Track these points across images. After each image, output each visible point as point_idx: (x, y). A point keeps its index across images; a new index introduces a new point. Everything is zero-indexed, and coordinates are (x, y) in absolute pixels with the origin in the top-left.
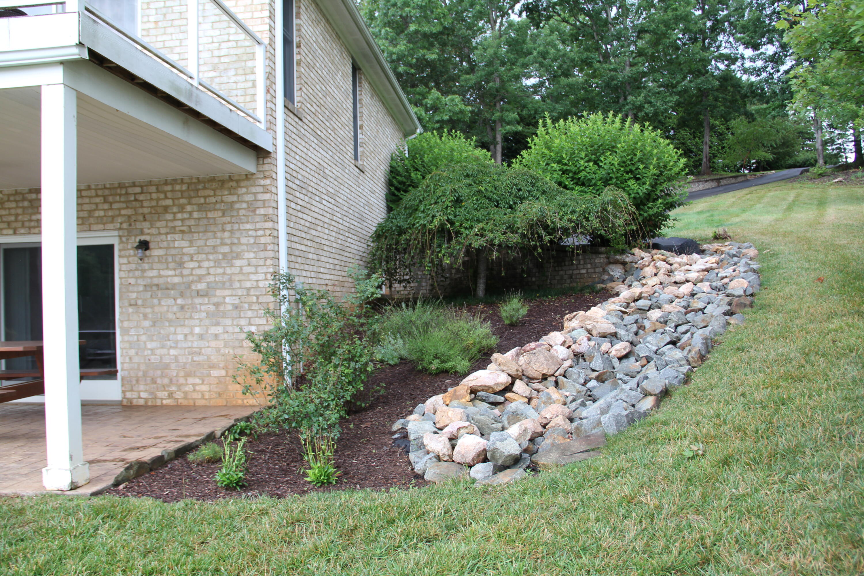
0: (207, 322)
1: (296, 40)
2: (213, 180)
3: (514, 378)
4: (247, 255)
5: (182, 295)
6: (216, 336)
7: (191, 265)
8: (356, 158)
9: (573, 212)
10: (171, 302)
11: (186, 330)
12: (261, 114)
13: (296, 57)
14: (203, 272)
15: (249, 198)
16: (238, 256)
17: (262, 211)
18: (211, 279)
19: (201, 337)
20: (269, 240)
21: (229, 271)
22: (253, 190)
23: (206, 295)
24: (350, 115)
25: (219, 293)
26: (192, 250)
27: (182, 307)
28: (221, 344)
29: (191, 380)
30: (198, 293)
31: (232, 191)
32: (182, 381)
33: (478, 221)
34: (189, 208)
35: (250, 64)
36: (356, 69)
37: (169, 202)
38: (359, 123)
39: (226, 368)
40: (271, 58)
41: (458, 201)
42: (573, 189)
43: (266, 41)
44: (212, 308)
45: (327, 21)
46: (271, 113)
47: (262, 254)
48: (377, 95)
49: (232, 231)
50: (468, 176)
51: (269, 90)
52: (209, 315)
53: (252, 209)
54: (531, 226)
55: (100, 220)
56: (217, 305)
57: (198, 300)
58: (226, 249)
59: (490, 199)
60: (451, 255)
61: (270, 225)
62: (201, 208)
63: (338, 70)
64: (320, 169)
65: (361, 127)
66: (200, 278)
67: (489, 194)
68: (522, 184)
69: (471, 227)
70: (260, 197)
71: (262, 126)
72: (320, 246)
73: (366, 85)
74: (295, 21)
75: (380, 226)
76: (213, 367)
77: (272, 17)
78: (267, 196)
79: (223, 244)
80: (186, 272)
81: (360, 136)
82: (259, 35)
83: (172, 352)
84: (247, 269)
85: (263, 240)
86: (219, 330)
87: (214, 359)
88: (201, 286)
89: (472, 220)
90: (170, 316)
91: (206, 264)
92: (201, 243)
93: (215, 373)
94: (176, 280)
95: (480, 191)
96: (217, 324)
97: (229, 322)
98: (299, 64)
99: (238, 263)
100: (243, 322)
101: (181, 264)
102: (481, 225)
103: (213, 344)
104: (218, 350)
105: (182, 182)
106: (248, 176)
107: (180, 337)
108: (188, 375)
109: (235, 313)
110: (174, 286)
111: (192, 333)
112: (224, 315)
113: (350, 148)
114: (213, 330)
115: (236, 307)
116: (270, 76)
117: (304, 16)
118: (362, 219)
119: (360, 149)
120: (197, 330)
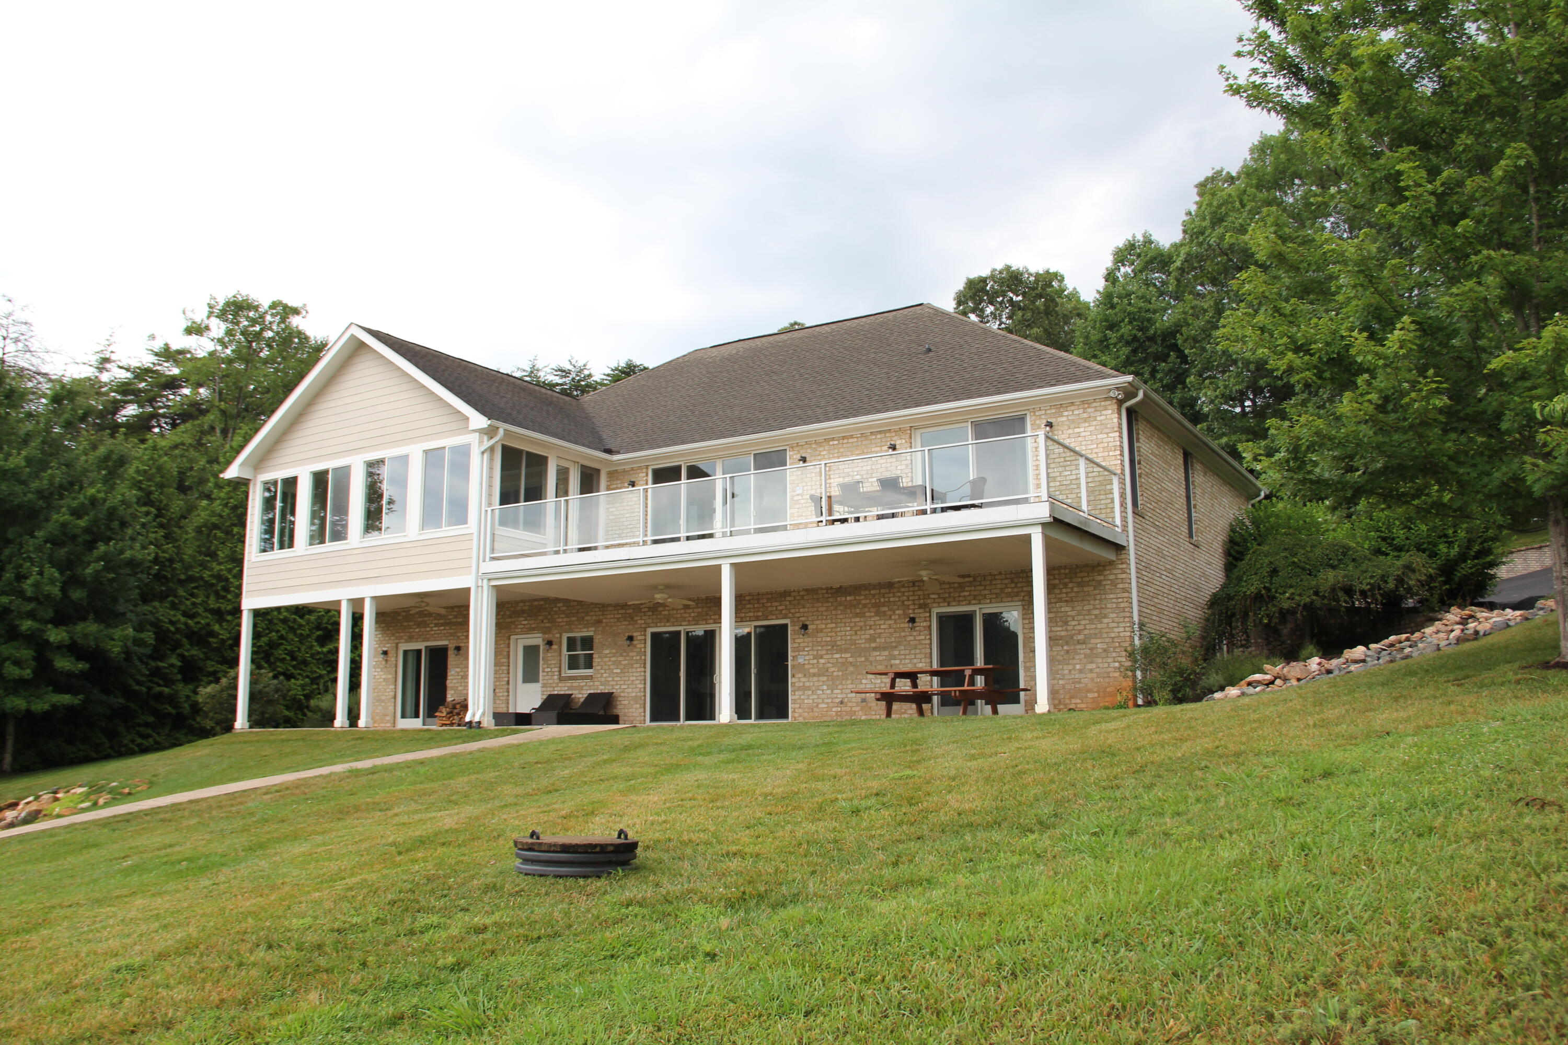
0: (1085, 661)
1: (1137, 458)
2: (1086, 566)
3: (1276, 678)
4: (1112, 615)
5: (1067, 643)
6: (1091, 671)
7: (1074, 623)
8: (1191, 536)
9: (1372, 577)
10: (1059, 648)
11: (1070, 667)
12: (1118, 521)
13: (1138, 472)
14: (1081, 627)
15: (1112, 577)
16: (1105, 617)
17: (1121, 586)
18: (1087, 632)
19: (1081, 671)
20: (1126, 604)
21: (1099, 626)
22: (1115, 571)
23: (1084, 643)
24: (1183, 500)
25: (1093, 641)
26: (1073, 613)
27: (1067, 652)
28: (1095, 675)
29: (1074, 701)
30: (1079, 642)
31: (1100, 573)
32: (1067, 701)
33: (1291, 587)
34: (1070, 585)
35: (1109, 487)
36: (1187, 456)
37: (1057, 581)
38: (1193, 503)
39: (1098, 692)
40: (1123, 482)
41: (1274, 572)
42: (1387, 555)
43: (1119, 472)
44: (1088, 651)
45: (1160, 430)
46: (1124, 519)
47: (1122, 615)
48: (1211, 470)
49: (1101, 600)
50: (1285, 549)
51: (1123, 504)
52: (1086, 656)
53: (1114, 584)
54: (1333, 590)
55: (1009, 595)
56: (1091, 649)
57: (1078, 647)
58: (1097, 612)
59: (1303, 569)
60: (1268, 616)
61: (1126, 595)
62: (1079, 585)
63: (1170, 465)
64: (1159, 551)
65: (1195, 506)
66: (1080, 632)
67: (1302, 564)
68: (1332, 555)
69: (1285, 592)
70: (1120, 576)
71: (1119, 530)
72: (1161, 611)
73: (1198, 466)
74: (1136, 445)
75: (1214, 595)
76: (1089, 691)
77: (1122, 455)
78: (1124, 576)
79: (1095, 608)
80: (1070, 628)
81: (1194, 514)
82: (1112, 468)
83: (1061, 682)
84: (1111, 625)
85: (1122, 605)
86: (1094, 666)
87: (1090, 686)
88: (1080, 637)
89: (1286, 587)
90: (1059, 658)
91: (1083, 622)
92: (1079, 608)
93: (1090, 695)
94: (1063, 633)
95: (1294, 562)
96: (1092, 662)
97: (1099, 660)
98: (1140, 476)
99: (1105, 621)
100: (1110, 660)
101: (1066, 623)
102: (1291, 590)
103: (1089, 675)
104: (1092, 679)
105: (1065, 568)
106: (1111, 563)
107: (1066, 672)
108: (1071, 697)
109: (1104, 655)
110: (1061, 638)
111: (1074, 669)
112: (1097, 656)
113: (1185, 529)
114: (1089, 666)
115: (1105, 650)
116: (1123, 495)
117: (1142, 438)
118: (1198, 589)
119: (1194, 526)
120: (1078, 667)
